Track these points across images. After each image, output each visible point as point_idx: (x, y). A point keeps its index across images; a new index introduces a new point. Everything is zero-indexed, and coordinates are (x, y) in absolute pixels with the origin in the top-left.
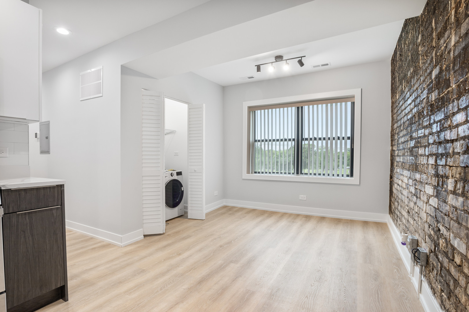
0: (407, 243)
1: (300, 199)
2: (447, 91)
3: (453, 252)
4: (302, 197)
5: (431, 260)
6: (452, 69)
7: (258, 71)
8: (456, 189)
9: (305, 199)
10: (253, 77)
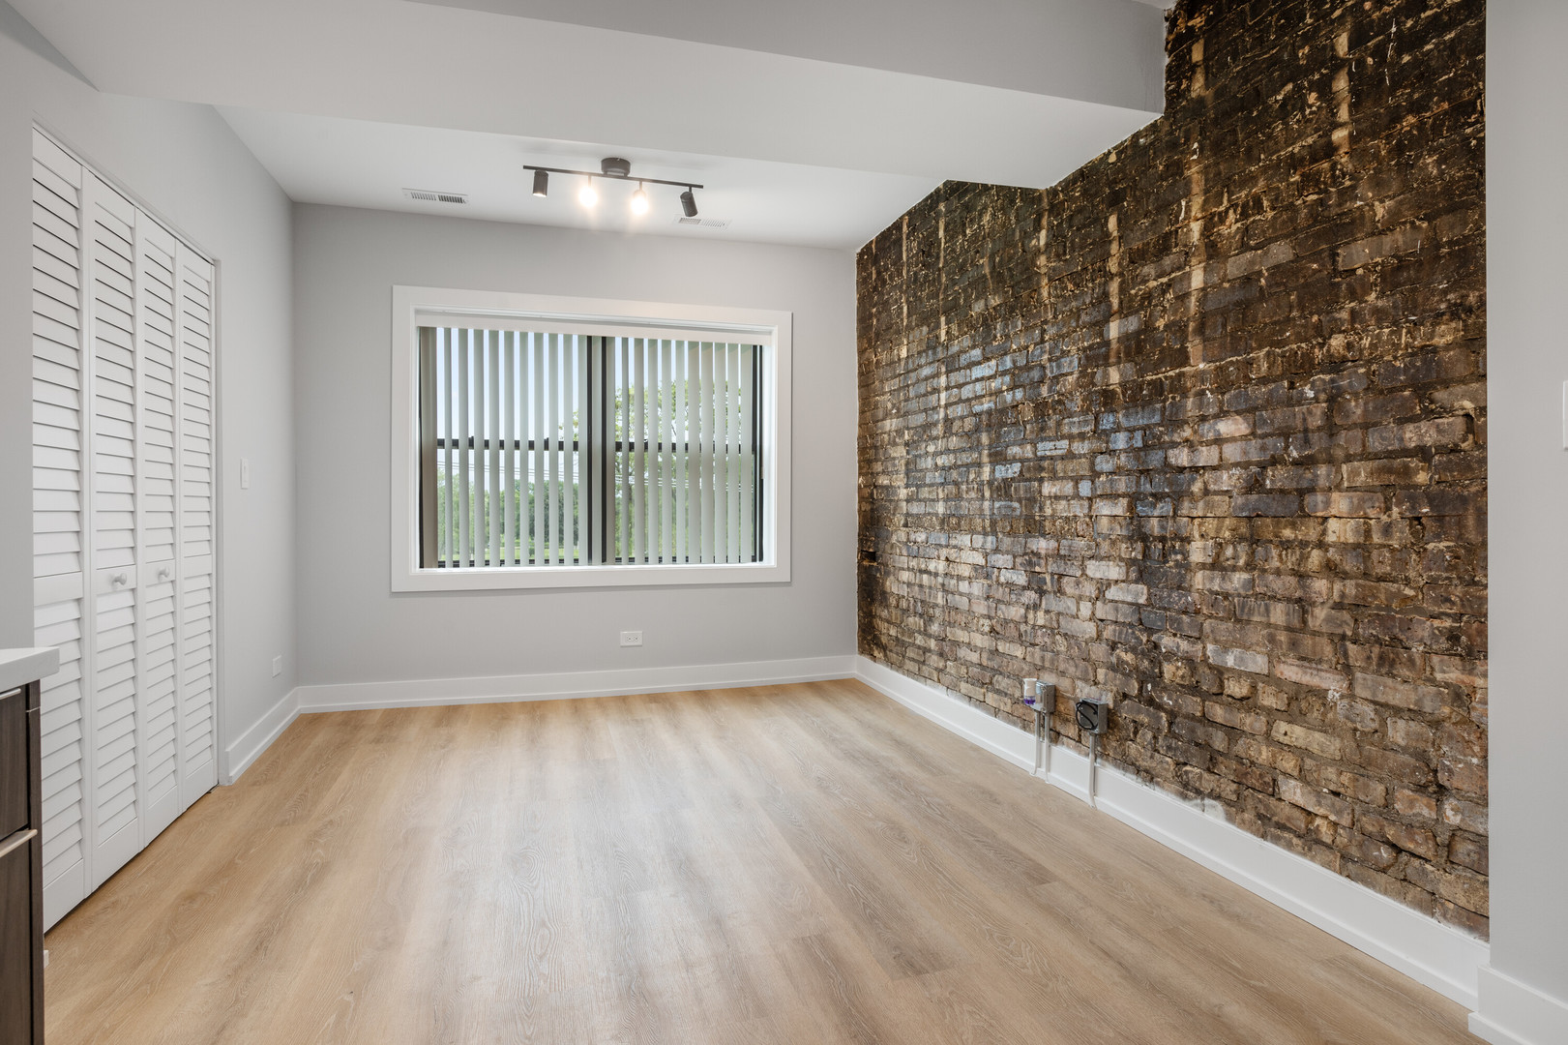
0: (1037, 699)
1: (624, 643)
2: (1177, 371)
3: (1220, 679)
4: (631, 637)
5: (1124, 715)
6: (1194, 331)
7: (535, 190)
8: (1222, 559)
9: (639, 643)
10: (460, 200)
